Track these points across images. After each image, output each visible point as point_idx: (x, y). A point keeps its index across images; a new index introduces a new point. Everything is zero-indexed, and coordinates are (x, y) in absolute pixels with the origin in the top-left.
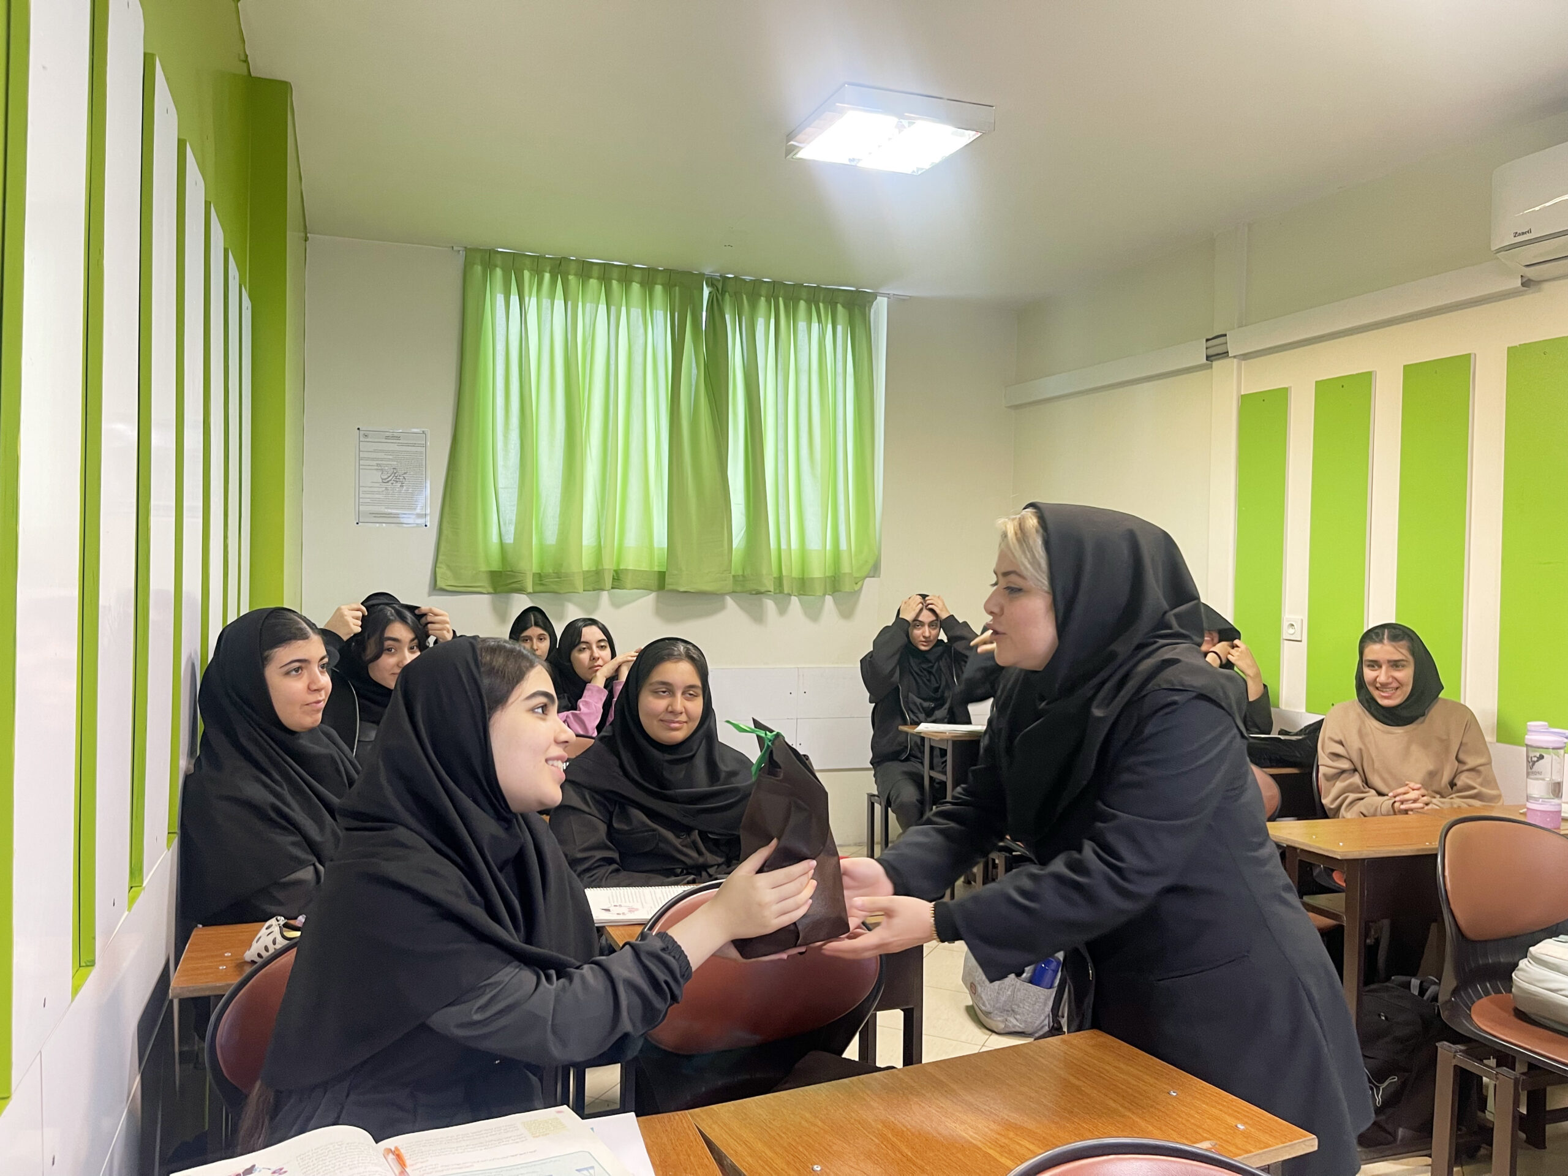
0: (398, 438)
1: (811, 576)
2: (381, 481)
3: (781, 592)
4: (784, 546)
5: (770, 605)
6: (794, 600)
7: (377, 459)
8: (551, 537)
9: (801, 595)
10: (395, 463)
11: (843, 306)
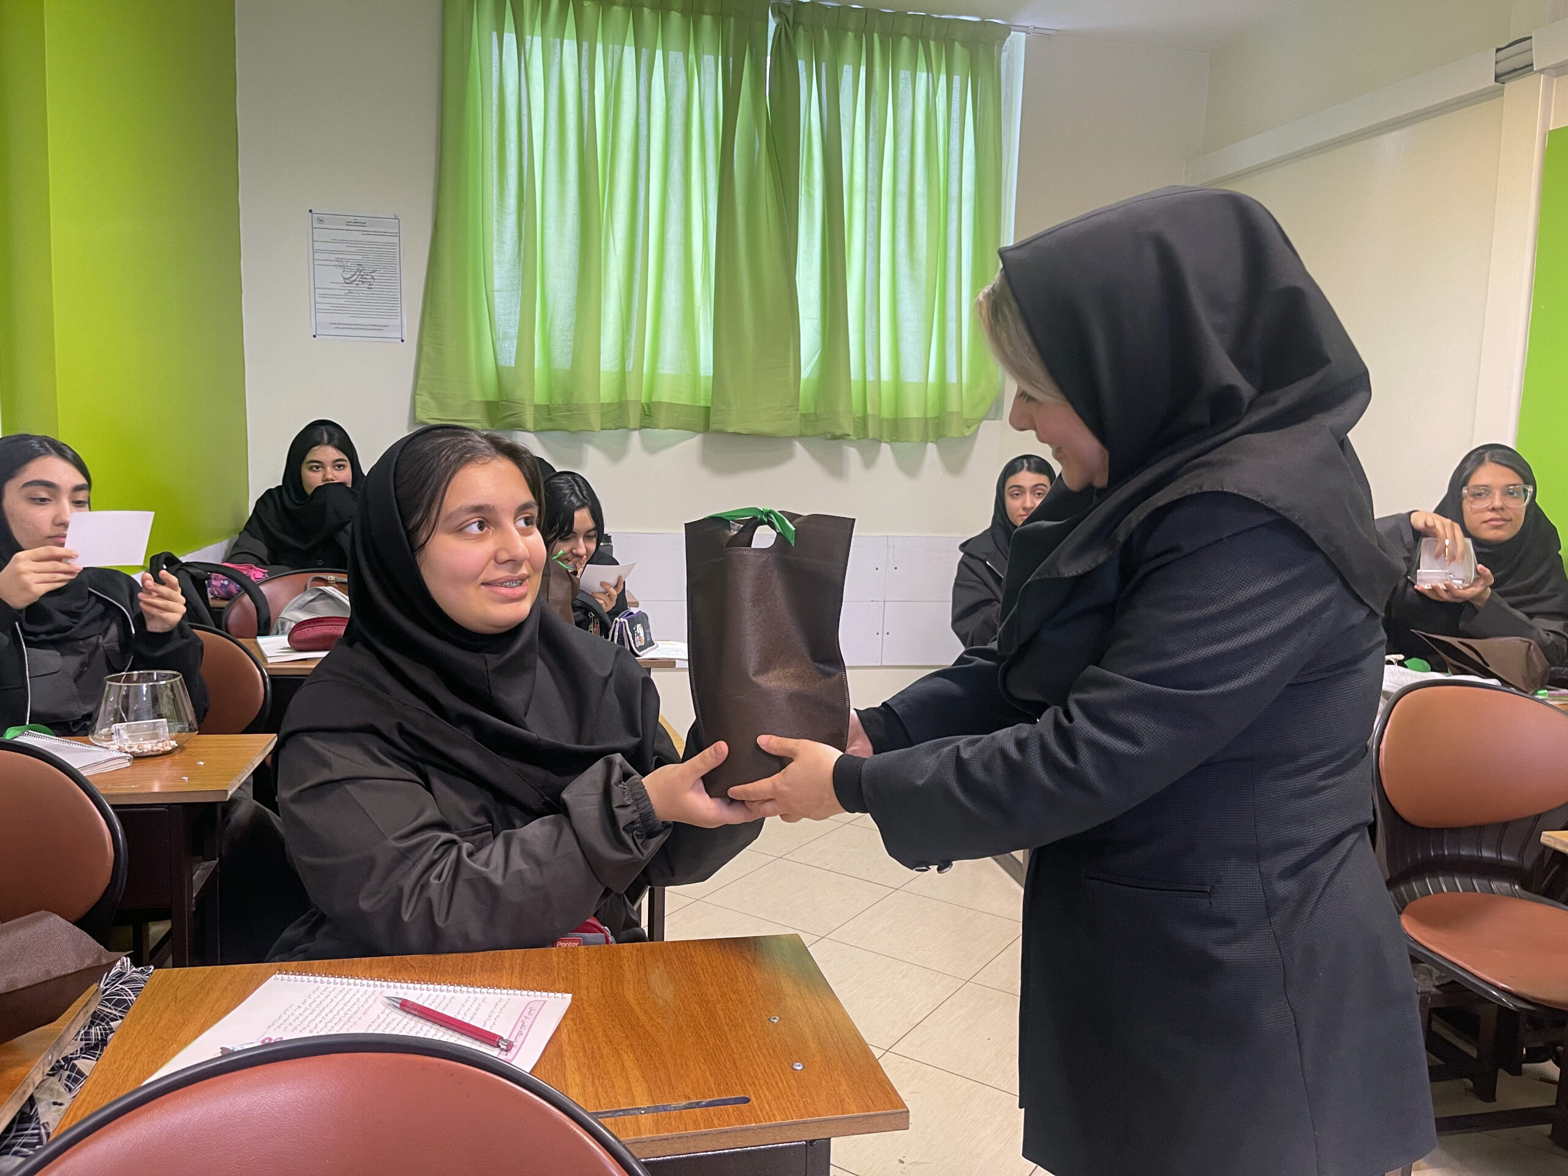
0: (363, 224)
1: (905, 417)
2: (343, 282)
3: (866, 436)
4: (870, 377)
5: (852, 454)
6: (885, 448)
7: (337, 252)
8: (562, 360)
9: (894, 441)
10: (360, 257)
11: (963, 46)
